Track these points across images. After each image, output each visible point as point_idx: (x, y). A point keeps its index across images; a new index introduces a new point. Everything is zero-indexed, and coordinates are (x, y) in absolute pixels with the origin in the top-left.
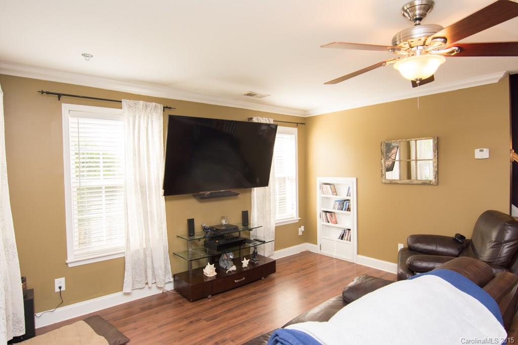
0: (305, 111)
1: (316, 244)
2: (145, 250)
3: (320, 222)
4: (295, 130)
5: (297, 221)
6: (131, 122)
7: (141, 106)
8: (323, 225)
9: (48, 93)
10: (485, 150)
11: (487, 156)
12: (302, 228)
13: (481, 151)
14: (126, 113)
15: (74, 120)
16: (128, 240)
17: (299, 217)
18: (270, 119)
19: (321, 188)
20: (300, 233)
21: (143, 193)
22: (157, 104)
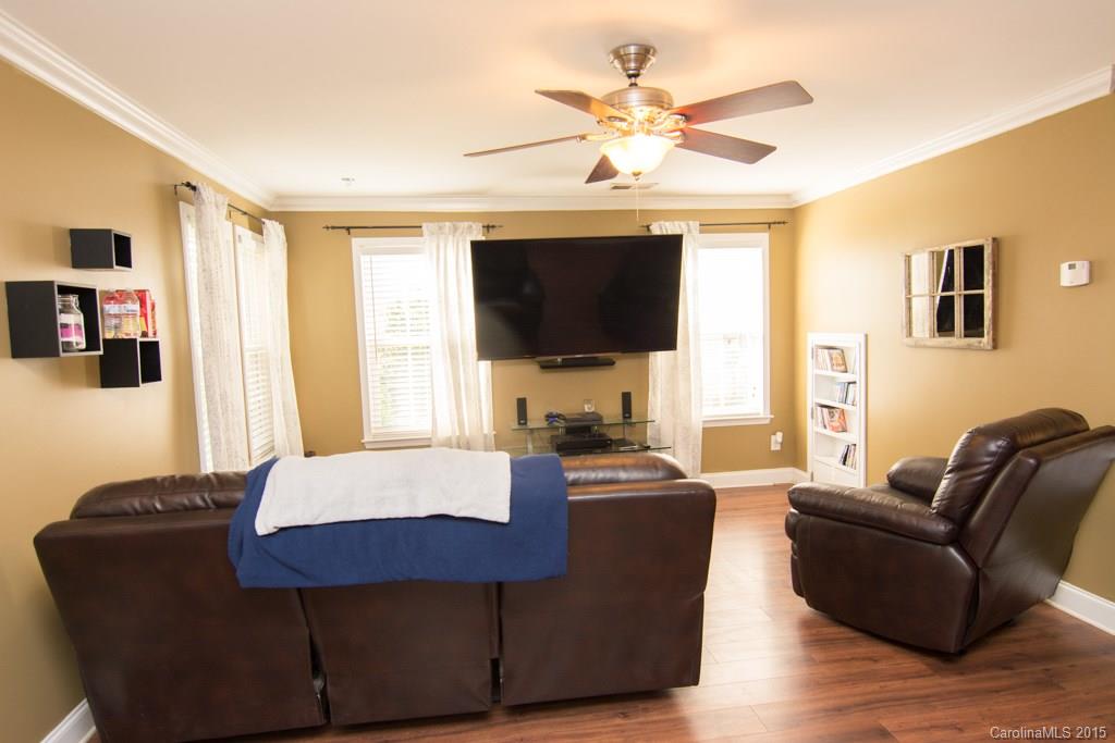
0: (788, 196)
1: (805, 470)
2: (458, 438)
3: (813, 428)
4: (764, 237)
5: (767, 422)
6: (435, 254)
7: (447, 230)
8: (817, 433)
9: (333, 228)
10: (1078, 264)
11: (1085, 280)
12: (779, 437)
13: (1071, 267)
14: (427, 242)
15: (367, 258)
16: (434, 421)
17: (771, 414)
18: (691, 223)
19: (815, 355)
20: (775, 447)
21: (453, 357)
22: (471, 223)
